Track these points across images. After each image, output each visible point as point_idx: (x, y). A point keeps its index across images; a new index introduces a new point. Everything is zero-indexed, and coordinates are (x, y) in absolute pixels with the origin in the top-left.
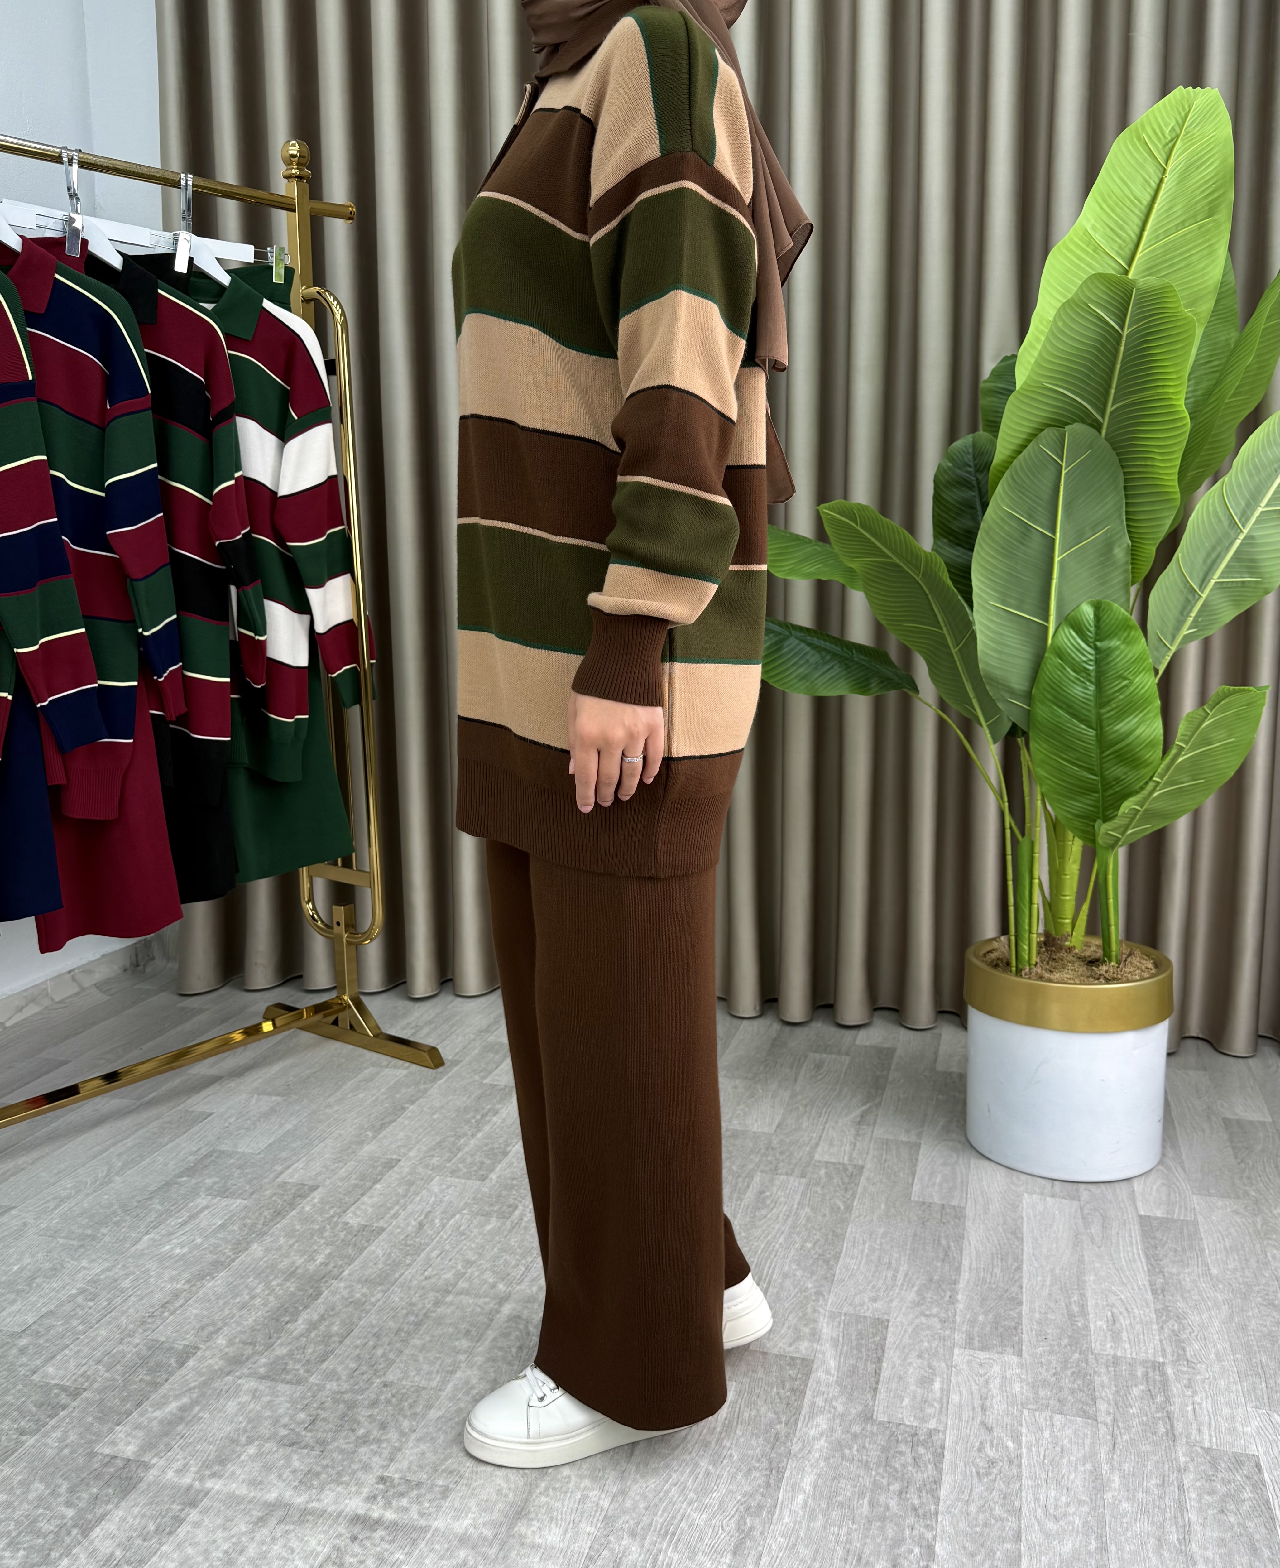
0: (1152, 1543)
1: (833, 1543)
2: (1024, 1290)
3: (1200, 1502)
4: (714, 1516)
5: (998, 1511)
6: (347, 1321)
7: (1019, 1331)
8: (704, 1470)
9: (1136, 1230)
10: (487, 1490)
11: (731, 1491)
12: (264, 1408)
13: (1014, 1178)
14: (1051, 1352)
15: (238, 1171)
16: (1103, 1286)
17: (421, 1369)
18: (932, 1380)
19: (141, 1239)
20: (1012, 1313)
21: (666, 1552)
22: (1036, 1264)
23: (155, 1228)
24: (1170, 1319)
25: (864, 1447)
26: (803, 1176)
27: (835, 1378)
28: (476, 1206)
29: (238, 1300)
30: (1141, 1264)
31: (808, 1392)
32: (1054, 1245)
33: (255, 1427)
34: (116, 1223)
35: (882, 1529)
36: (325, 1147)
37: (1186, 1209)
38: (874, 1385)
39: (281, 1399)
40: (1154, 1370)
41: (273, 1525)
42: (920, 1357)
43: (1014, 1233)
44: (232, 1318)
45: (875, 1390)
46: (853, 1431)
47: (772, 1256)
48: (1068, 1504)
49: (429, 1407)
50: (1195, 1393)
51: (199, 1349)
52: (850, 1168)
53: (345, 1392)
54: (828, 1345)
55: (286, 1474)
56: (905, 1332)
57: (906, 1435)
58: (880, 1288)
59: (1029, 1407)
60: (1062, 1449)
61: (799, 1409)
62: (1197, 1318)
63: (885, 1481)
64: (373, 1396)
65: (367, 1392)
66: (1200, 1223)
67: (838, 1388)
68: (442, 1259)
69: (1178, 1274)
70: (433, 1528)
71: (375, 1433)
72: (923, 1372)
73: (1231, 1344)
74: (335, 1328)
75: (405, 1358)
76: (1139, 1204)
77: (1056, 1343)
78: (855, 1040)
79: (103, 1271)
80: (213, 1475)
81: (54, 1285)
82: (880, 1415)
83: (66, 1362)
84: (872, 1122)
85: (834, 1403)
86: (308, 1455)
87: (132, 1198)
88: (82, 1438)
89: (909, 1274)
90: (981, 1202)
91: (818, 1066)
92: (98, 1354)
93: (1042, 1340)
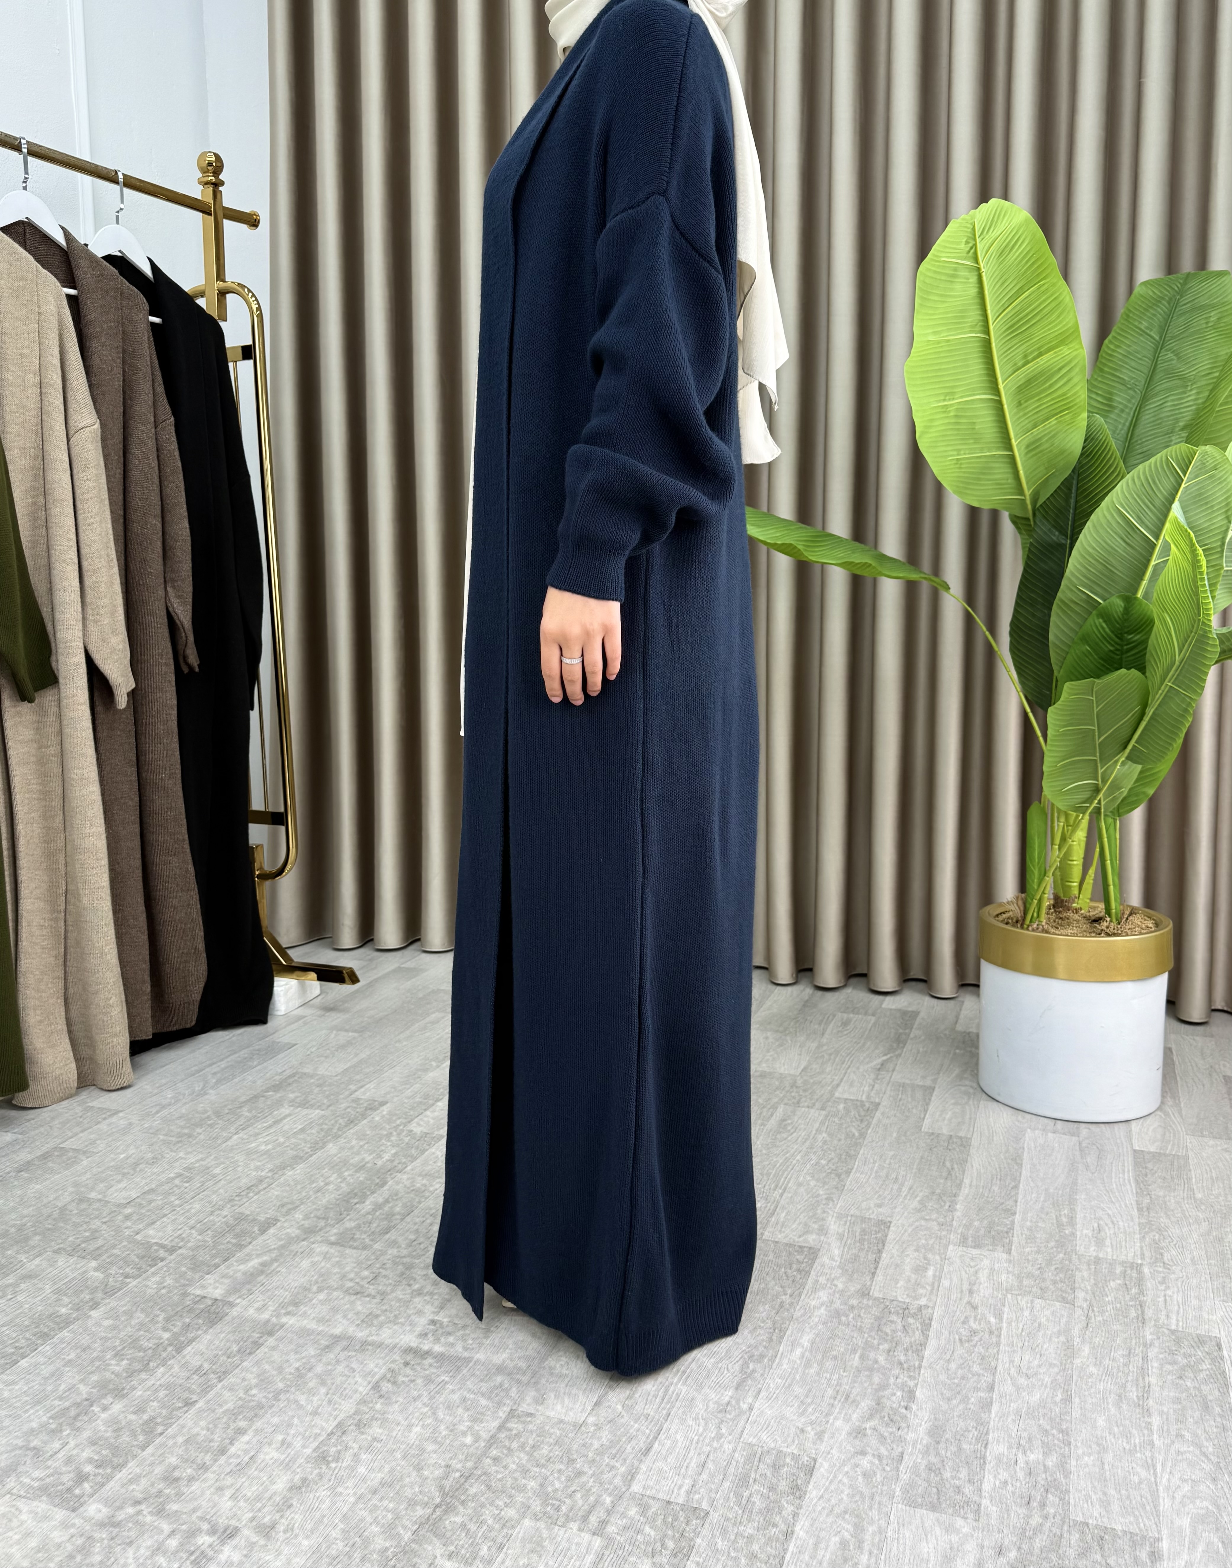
0: (1112, 1398)
1: (825, 1385)
2: (1019, 1204)
3: (1161, 1369)
4: (721, 1360)
5: (976, 1368)
6: (408, 1205)
7: (1010, 1235)
9: (1129, 1161)
11: (738, 1343)
12: (333, 1266)
13: (1018, 1116)
14: (1038, 1252)
15: (317, 1089)
16: (1092, 1203)
18: (927, 1269)
19: (231, 1138)
20: (1005, 1220)
21: (677, 1384)
22: (1032, 1185)
23: (243, 1129)
24: (1152, 1231)
25: (859, 1316)
26: (823, 1109)
27: (838, 1263)
29: (314, 1185)
30: (1130, 1188)
31: (812, 1273)
32: (1051, 1170)
33: (325, 1280)
34: (211, 1126)
36: (394, 1072)
37: (1178, 1146)
38: (873, 1270)
39: (349, 1260)
40: (1132, 1269)
41: (337, 1352)
42: (917, 1250)
43: (1014, 1160)
44: (308, 1199)
45: (874, 1274)
46: (851, 1303)
47: (790, 1171)
48: (1040, 1366)
50: (1168, 1288)
51: (278, 1221)
52: (867, 1105)
53: (404, 1258)
54: (834, 1238)
55: (351, 1315)
56: (905, 1231)
57: (898, 1309)
58: (886, 1197)
59: (1014, 1292)
60: (1040, 1325)
61: (803, 1285)
62: (1178, 1231)
63: (876, 1342)
65: (423, 1257)
66: (1190, 1157)
67: (840, 1271)
69: (1165, 1196)
70: (475, 1359)
71: (428, 1288)
72: (918, 1262)
73: (1206, 1252)
74: (397, 1209)
76: (1135, 1141)
77: (1043, 1245)
78: (881, 1004)
79: (197, 1161)
80: (288, 1313)
81: (155, 1170)
82: (876, 1293)
83: (165, 1226)
84: (891, 1069)
85: (835, 1282)
86: (370, 1302)
87: (225, 1106)
88: (177, 1282)
89: (915, 1187)
90: (987, 1134)
91: (846, 1023)
92: (192, 1222)
93: (1031, 1243)
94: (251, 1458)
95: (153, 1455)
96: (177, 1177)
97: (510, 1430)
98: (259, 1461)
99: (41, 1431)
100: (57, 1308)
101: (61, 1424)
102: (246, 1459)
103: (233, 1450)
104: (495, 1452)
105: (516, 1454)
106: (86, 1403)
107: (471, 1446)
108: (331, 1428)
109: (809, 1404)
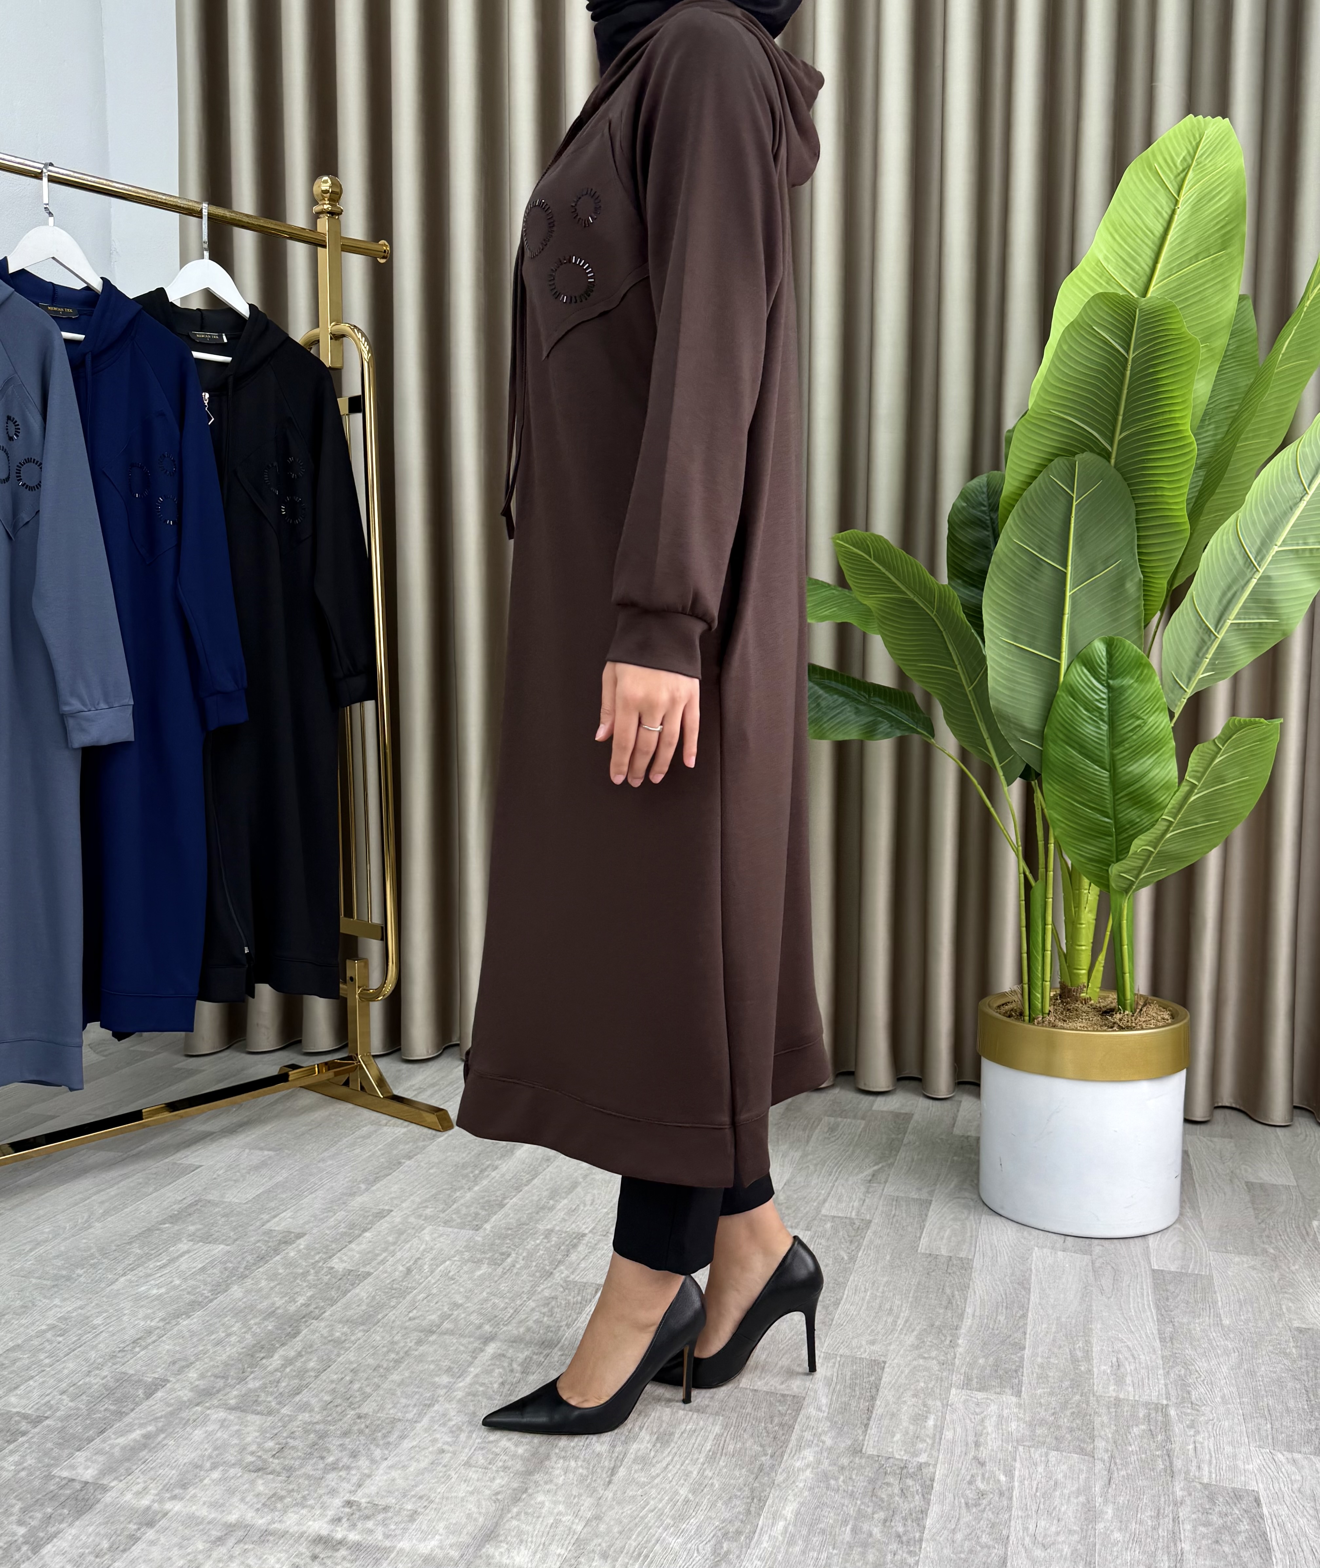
2: (1028, 1336)
3: (1195, 1532)
4: (690, 1540)
5: (984, 1539)
6: (325, 1357)
7: (1020, 1373)
8: (683, 1497)
9: (1148, 1283)
10: (457, 1514)
11: (709, 1518)
12: (232, 1436)
13: (1025, 1233)
14: (1051, 1394)
15: (223, 1220)
16: (1110, 1333)
17: (398, 1402)
18: (926, 1417)
19: (117, 1280)
20: (1014, 1357)
22: (1042, 1313)
23: (132, 1270)
24: (1177, 1364)
25: (850, 1478)
26: (808, 1229)
27: (825, 1414)
28: (467, 1254)
30: (1151, 1314)
31: (797, 1427)
32: (1062, 1296)
33: (220, 1454)
34: (94, 1266)
35: (863, 1554)
36: (315, 1198)
37: (1201, 1264)
38: (865, 1422)
39: (250, 1429)
40: (1157, 1412)
41: (231, 1545)
42: (915, 1395)
43: (1021, 1284)
44: (205, 1354)
45: (867, 1426)
46: (840, 1463)
48: (1058, 1534)
49: (402, 1437)
50: (1198, 1433)
51: (168, 1381)
52: (858, 1223)
53: (317, 1423)
54: (820, 1384)
55: (249, 1498)
56: (902, 1372)
57: (896, 1468)
58: (878, 1332)
59: (1027, 1443)
60: (1056, 1483)
61: (786, 1443)
62: (1205, 1365)
63: (870, 1510)
64: (346, 1427)
65: (340, 1423)
66: (1215, 1278)
67: (829, 1423)
68: (428, 1301)
69: (1189, 1323)
70: (398, 1549)
71: (345, 1460)
72: (916, 1409)
73: (1238, 1389)
74: (311, 1364)
75: (381, 1392)
76: (1153, 1260)
77: (1057, 1385)
78: (872, 1106)
79: (75, 1309)
80: (174, 1498)
81: (23, 1321)
82: (870, 1449)
83: (30, 1391)
84: (883, 1181)
85: (823, 1438)
86: (273, 1480)
87: (112, 1242)
88: (40, 1462)
89: (911, 1320)
90: (990, 1255)
91: (832, 1129)
92: (64, 1385)
93: (1043, 1383)
96: (49, 1330)
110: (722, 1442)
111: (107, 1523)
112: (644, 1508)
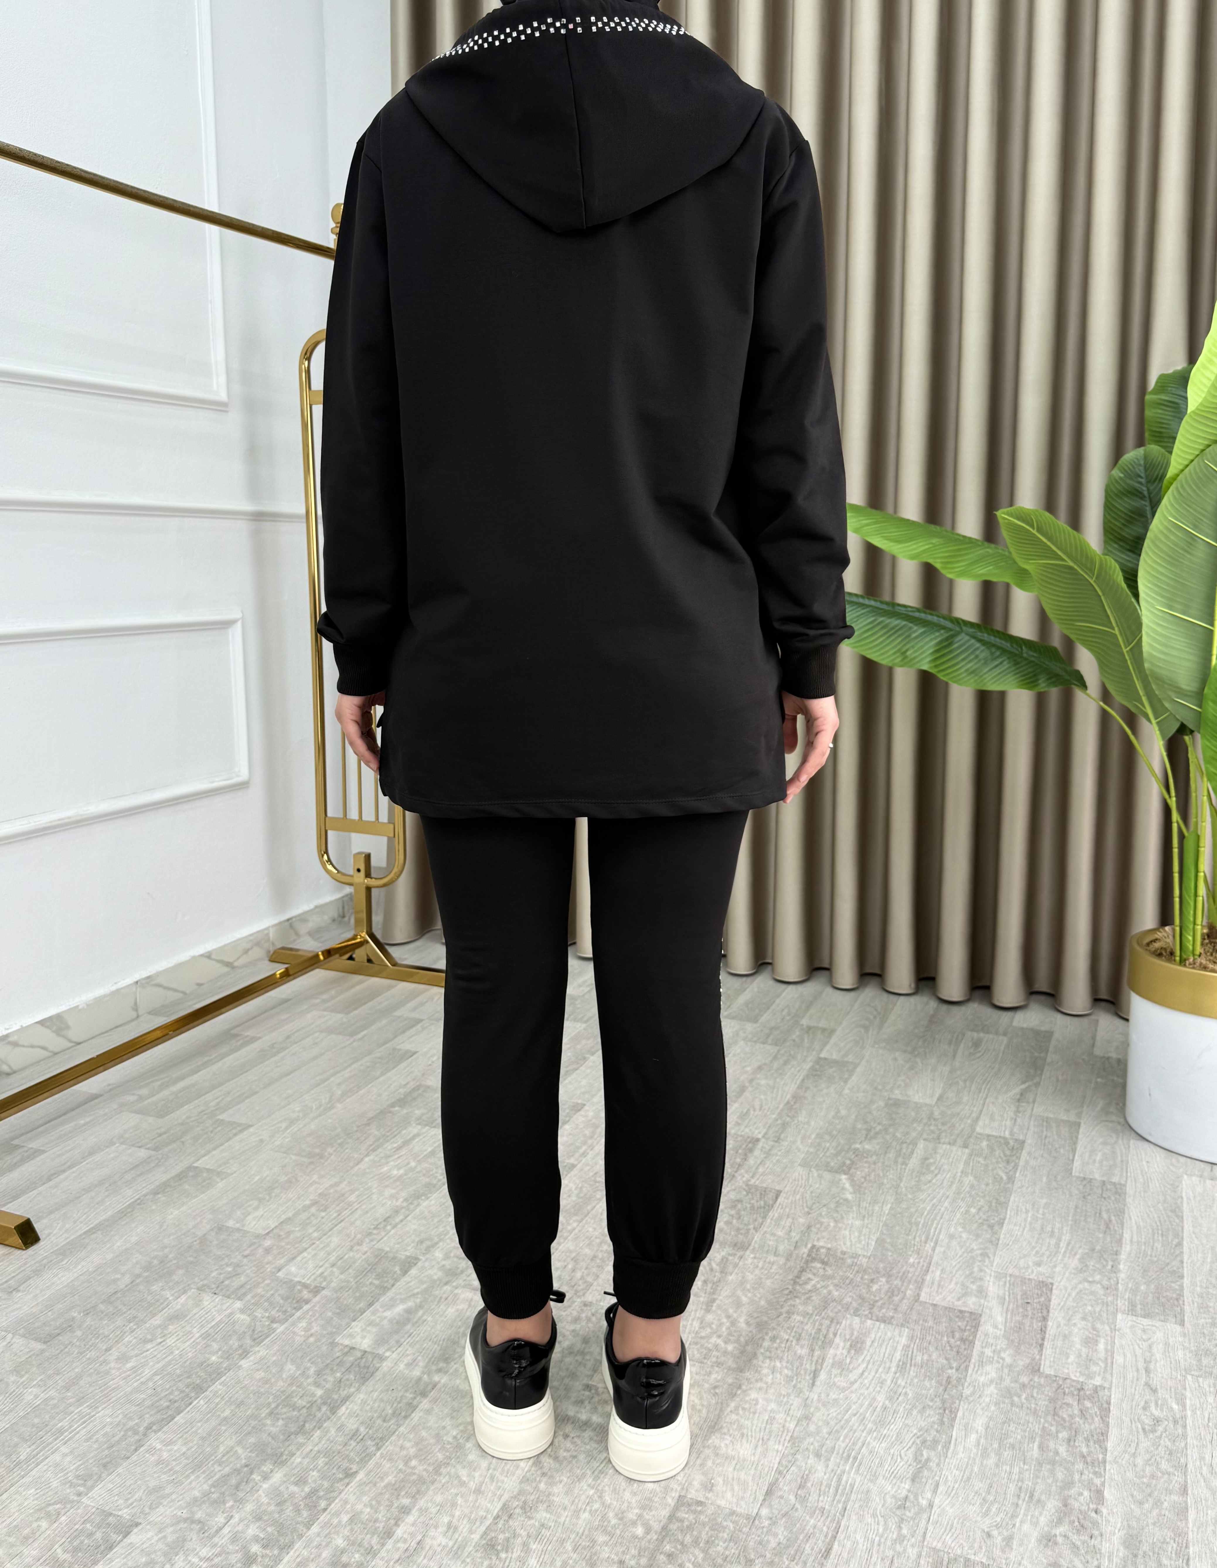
1: (1006, 1480)
2: (1185, 1265)
4: (892, 1446)
5: (1164, 1465)
7: (1181, 1302)
8: (881, 1404)
11: (907, 1425)
13: (1173, 1160)
14: (1213, 1324)
18: (1097, 1341)
19: (362, 1160)
20: (1173, 1285)
21: (849, 1473)
22: (1196, 1242)
23: (373, 1151)
25: (1032, 1396)
26: (966, 1146)
27: (1002, 1332)
31: (976, 1342)
32: (1214, 1225)
34: (340, 1145)
35: (1052, 1472)
38: (1040, 1342)
42: (1084, 1319)
43: (1173, 1211)
45: (1042, 1345)
46: (1021, 1381)
47: (938, 1218)
51: (419, 1260)
52: (1012, 1143)
54: (994, 1302)
56: (1069, 1295)
57: (1073, 1389)
58: (1044, 1254)
59: (1193, 1373)
61: (968, 1358)
63: (1053, 1429)
64: (575, 1313)
65: (569, 1310)
67: (1006, 1341)
72: (1087, 1333)
78: (1012, 1021)
79: (332, 1186)
80: (439, 1371)
81: (290, 1196)
82: (1047, 1369)
83: (306, 1263)
84: (1031, 1100)
85: (1002, 1355)
87: (353, 1122)
88: (324, 1329)
89: (1073, 1243)
90: (1141, 1180)
91: (977, 1044)
92: (333, 1258)
93: (1204, 1313)
94: (418, 1544)
95: (318, 1535)
96: (314, 1204)
97: (682, 1521)
98: (427, 1547)
99: (204, 1502)
100: (207, 1356)
101: (223, 1494)
102: (414, 1544)
103: (399, 1532)
104: (668, 1547)
105: (691, 1550)
106: (246, 1469)
107: (643, 1538)
108: (496, 1511)
109: (992, 1503)
110: (910, 1353)
111: (387, 1390)
112: (847, 1411)
